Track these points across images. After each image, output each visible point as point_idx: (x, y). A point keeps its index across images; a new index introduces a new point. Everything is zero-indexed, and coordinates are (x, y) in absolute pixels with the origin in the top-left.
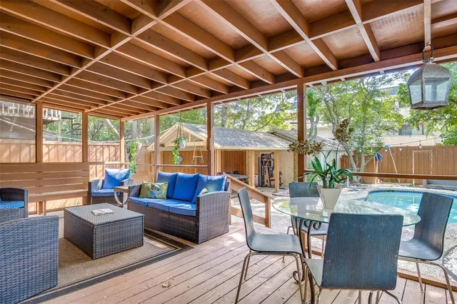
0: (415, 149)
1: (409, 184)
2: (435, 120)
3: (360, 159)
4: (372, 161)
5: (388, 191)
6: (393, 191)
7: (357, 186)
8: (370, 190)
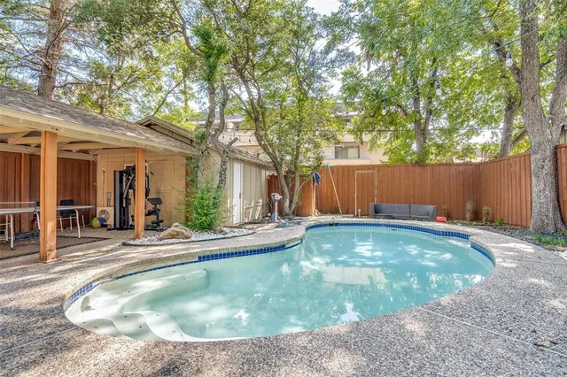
0: (358, 169)
1: (352, 215)
2: (380, 131)
3: (294, 179)
4: (309, 182)
5: (331, 225)
6: (337, 224)
7: (290, 219)
8: (307, 224)
